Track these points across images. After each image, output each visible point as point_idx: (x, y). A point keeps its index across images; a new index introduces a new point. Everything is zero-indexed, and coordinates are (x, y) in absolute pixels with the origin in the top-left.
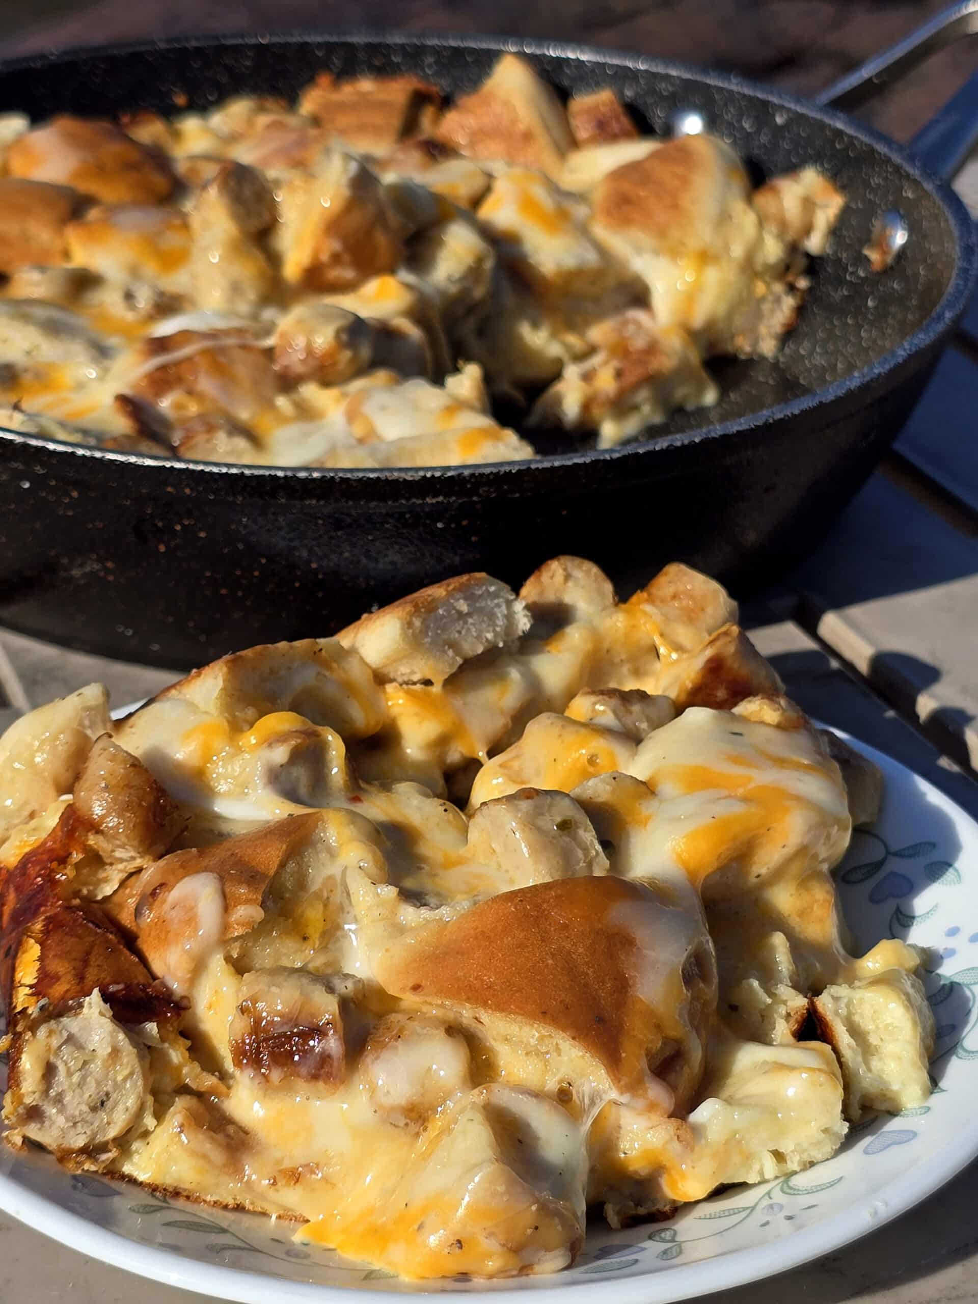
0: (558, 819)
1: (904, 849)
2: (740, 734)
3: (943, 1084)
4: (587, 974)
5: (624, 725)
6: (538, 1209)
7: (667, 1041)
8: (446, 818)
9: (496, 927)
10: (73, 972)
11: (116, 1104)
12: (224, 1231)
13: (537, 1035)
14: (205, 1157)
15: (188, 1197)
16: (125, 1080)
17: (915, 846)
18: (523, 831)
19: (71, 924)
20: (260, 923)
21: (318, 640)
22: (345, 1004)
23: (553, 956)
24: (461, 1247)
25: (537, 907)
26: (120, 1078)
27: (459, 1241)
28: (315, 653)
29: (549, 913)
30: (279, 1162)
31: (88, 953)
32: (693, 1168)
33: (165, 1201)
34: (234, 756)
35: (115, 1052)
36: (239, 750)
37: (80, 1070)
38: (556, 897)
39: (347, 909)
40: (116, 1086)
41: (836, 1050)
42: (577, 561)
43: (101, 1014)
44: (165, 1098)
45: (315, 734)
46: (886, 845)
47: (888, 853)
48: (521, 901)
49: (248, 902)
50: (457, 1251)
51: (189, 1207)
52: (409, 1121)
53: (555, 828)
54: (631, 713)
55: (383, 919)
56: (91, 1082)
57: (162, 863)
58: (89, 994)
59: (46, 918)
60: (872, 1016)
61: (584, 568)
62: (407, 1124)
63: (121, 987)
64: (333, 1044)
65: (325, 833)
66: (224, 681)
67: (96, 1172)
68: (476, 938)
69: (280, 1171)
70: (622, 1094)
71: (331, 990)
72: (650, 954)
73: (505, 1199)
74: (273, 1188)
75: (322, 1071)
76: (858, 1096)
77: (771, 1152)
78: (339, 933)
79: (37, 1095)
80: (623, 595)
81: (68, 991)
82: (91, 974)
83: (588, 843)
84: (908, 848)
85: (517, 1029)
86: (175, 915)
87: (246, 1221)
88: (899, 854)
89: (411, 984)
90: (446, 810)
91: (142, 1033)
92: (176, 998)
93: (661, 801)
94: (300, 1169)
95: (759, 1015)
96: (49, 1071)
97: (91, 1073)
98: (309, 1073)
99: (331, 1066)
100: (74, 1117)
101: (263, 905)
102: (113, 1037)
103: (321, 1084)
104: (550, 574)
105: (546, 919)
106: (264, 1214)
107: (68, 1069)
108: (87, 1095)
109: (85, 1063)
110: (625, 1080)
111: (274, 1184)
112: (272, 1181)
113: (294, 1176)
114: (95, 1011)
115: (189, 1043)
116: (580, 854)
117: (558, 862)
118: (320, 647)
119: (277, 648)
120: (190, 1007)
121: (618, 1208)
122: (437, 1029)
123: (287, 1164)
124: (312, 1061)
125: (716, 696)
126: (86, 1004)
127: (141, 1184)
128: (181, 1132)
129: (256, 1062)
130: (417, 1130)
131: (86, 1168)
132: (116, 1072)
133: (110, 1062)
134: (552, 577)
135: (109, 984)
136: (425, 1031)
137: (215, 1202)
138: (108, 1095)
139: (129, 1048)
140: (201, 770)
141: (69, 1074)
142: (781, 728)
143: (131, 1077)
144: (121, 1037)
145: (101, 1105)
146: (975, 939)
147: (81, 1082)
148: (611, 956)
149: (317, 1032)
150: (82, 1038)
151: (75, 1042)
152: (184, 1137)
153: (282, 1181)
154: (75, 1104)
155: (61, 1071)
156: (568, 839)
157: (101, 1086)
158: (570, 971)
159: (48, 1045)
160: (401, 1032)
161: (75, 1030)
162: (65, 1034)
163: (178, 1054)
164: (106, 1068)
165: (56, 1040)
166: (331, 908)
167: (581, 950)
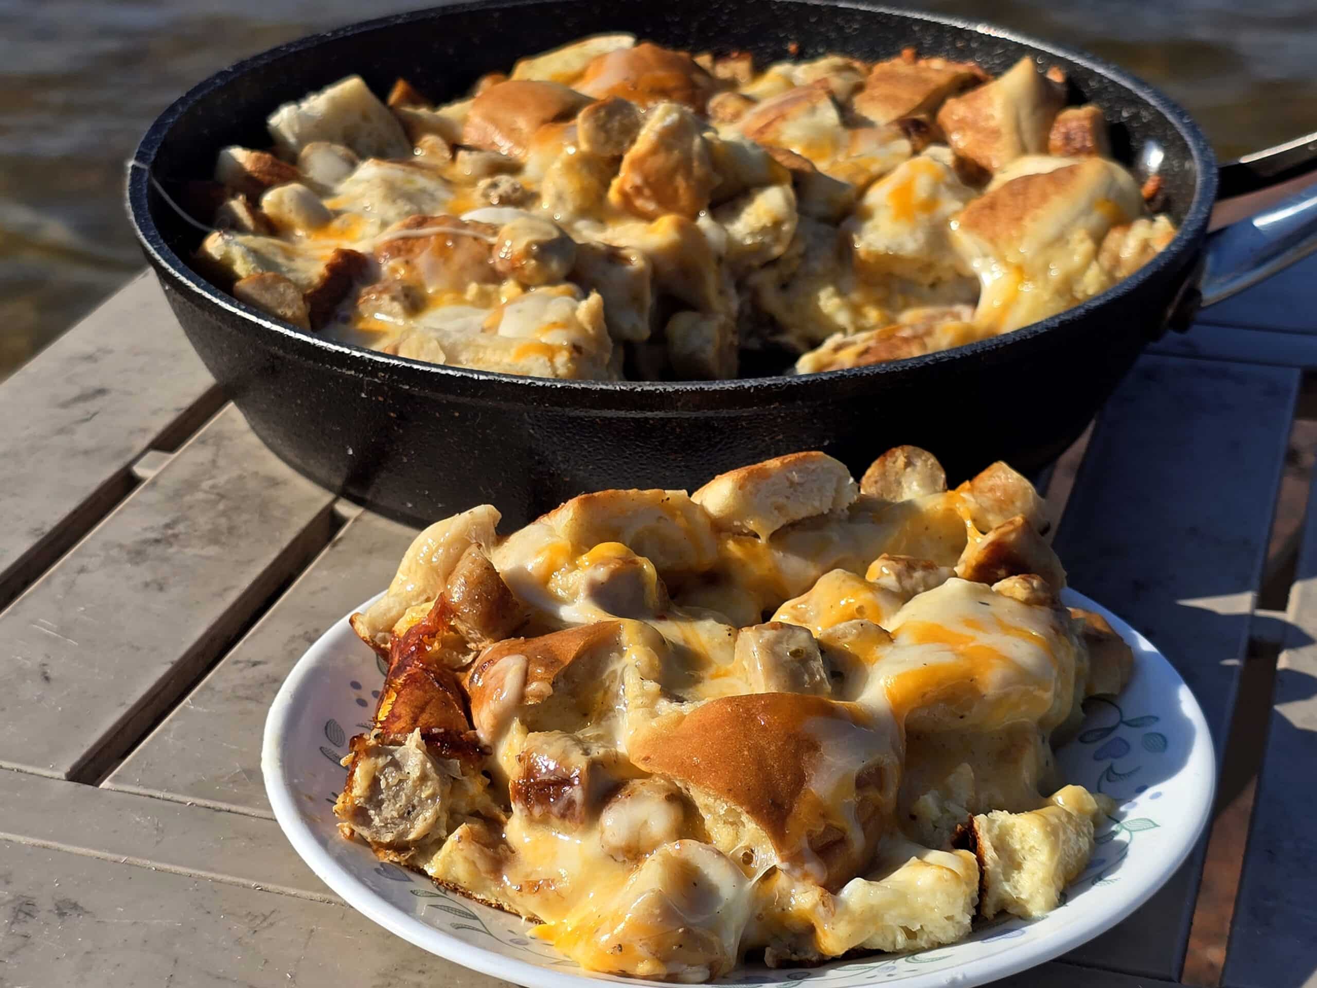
0: (794, 648)
1: (1133, 720)
2: (987, 604)
4: (773, 766)
5: (903, 588)
6: (683, 932)
7: (829, 828)
8: (727, 640)
9: (713, 722)
10: (412, 715)
11: (418, 815)
12: (475, 918)
13: (726, 807)
14: (474, 863)
15: (463, 894)
16: (427, 798)
17: (1142, 718)
18: (761, 653)
19: (423, 682)
20: (548, 697)
21: (666, 491)
22: (595, 766)
23: (749, 749)
24: (621, 950)
25: (748, 711)
26: (423, 796)
27: (620, 946)
28: (663, 501)
29: (756, 717)
30: (528, 875)
31: (427, 703)
32: (833, 929)
33: (445, 893)
34: (571, 571)
35: (423, 778)
36: (576, 567)
37: (396, 786)
38: (764, 705)
39: (620, 696)
40: (420, 801)
42: (919, 450)
43: (418, 747)
44: (459, 817)
45: (634, 562)
46: (1121, 716)
47: (1122, 721)
48: (737, 705)
49: (542, 679)
50: (618, 953)
51: (464, 901)
52: (626, 859)
53: (788, 654)
54: (911, 577)
55: (644, 707)
56: (403, 796)
57: (497, 644)
58: (414, 732)
59: (408, 675)
60: (1021, 838)
61: (923, 458)
62: (624, 861)
63: (442, 730)
64: (576, 793)
65: (619, 637)
66: (574, 513)
67: (399, 863)
68: (698, 729)
69: (527, 882)
70: (783, 861)
71: (586, 752)
72: (829, 759)
73: (659, 920)
74: (519, 893)
75: (568, 813)
76: (994, 899)
77: (902, 927)
78: (611, 714)
79: (362, 800)
80: (952, 483)
81: (403, 728)
82: (424, 718)
83: (815, 669)
84: (1136, 720)
85: (713, 801)
86: (492, 683)
87: (504, 918)
88: (1128, 723)
89: (644, 756)
90: (729, 635)
91: (447, 766)
92: (481, 745)
93: (894, 647)
94: (541, 882)
95: (931, 825)
96: (374, 784)
97: (404, 789)
98: (559, 812)
99: (574, 809)
100: (386, 819)
101: (554, 685)
102: (423, 765)
103: (566, 822)
104: (894, 459)
105: (752, 721)
106: (518, 915)
107: (388, 783)
108: (398, 806)
109: (400, 781)
110: (786, 852)
111: (520, 890)
112: (519, 888)
113: (534, 887)
114: (414, 744)
115: (488, 781)
116: (807, 677)
117: (785, 681)
118: (667, 497)
119: (627, 493)
120: (491, 754)
121: (775, 952)
122: (659, 793)
123: (533, 878)
124: (562, 803)
125: (998, 575)
126: (408, 739)
127: (430, 878)
128: (459, 842)
129: (526, 800)
130: (632, 866)
131: (391, 859)
132: (421, 791)
133: (418, 783)
134: (894, 463)
135: (433, 727)
136: (649, 794)
137: (483, 900)
138: (414, 807)
139: (433, 775)
140: (546, 579)
141: (388, 786)
142: (1027, 603)
143: (432, 797)
144: (429, 765)
145: (407, 814)
146: (1157, 795)
147: (396, 796)
148: (796, 756)
149: (568, 782)
150: (402, 763)
151: (396, 765)
152: (460, 846)
153: (525, 890)
154: (390, 811)
155: (383, 784)
156: (798, 665)
157: (409, 800)
158: (760, 763)
159: (376, 764)
160: (632, 792)
161: (397, 756)
162: (390, 758)
163: (475, 787)
164: (415, 787)
165: (381, 761)
166: (610, 694)
167: (773, 748)
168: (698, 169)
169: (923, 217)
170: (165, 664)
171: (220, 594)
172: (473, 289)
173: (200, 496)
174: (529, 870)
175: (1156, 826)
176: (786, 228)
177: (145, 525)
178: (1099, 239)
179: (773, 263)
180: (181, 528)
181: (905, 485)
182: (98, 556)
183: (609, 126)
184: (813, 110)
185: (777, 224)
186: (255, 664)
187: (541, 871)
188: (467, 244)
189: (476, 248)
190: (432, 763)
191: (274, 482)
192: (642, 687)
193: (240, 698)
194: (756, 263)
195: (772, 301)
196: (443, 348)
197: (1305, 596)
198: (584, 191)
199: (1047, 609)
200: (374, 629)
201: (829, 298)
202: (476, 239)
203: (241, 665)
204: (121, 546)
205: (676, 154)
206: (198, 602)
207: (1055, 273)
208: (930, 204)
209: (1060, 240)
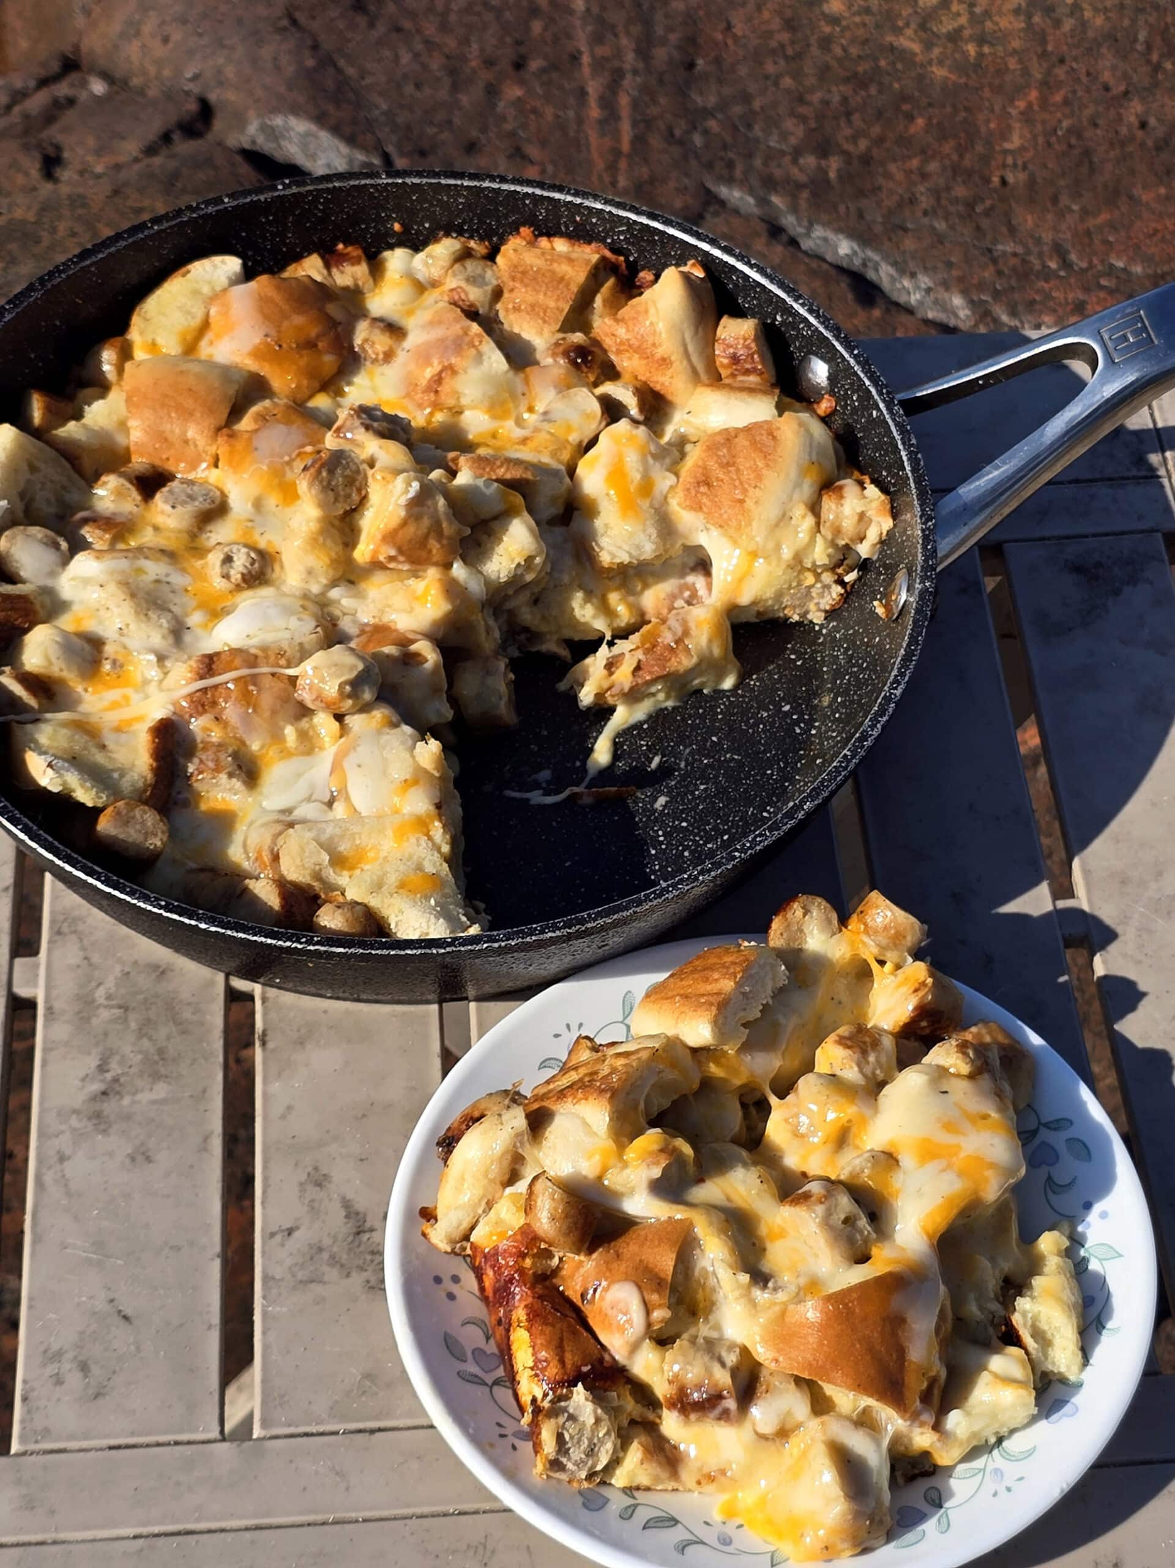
0: (843, 1217)
1: (1051, 1122)
3: (1091, 1361)
4: (881, 1351)
5: (867, 1079)
7: (928, 1379)
8: (762, 1188)
10: (557, 1358)
11: (601, 1449)
12: (676, 1521)
16: (605, 1435)
17: (1058, 1121)
18: (821, 1231)
19: (544, 1313)
22: (734, 1374)
23: (860, 1341)
26: (601, 1435)
27: (826, 1547)
28: (654, 1054)
30: (701, 1470)
33: (632, 1495)
34: (625, 1169)
35: (598, 1421)
36: (626, 1164)
37: (577, 1434)
39: (717, 1289)
40: (599, 1439)
41: (1027, 1353)
42: (811, 898)
43: (587, 1399)
44: (631, 1437)
45: (674, 1148)
46: (1038, 1117)
47: (1040, 1123)
49: (660, 1306)
52: (778, 1439)
53: (842, 1226)
54: (868, 1063)
55: (743, 1298)
56: (585, 1440)
57: (594, 1256)
58: (576, 1386)
61: (816, 904)
62: (774, 1439)
63: (588, 1365)
64: (730, 1403)
65: (694, 1232)
69: (702, 1474)
70: (904, 1420)
71: (723, 1363)
72: (916, 1327)
75: (726, 1417)
77: (989, 1429)
78: (715, 1308)
79: (554, 1454)
80: (843, 921)
82: (568, 1359)
83: (862, 1227)
88: (1047, 1125)
89: (772, 1357)
90: (761, 1182)
91: (609, 1403)
93: (903, 1171)
94: (714, 1474)
95: (975, 1323)
96: (560, 1438)
97: (584, 1434)
98: (716, 1417)
99: (730, 1413)
100: (576, 1461)
101: (670, 1307)
102: (595, 1412)
103: (722, 1422)
104: (793, 911)
107: (570, 1434)
108: (582, 1448)
109: (580, 1429)
111: (699, 1485)
112: (697, 1481)
113: (710, 1478)
114: (581, 1395)
116: (858, 1236)
118: (656, 1049)
123: (705, 1471)
124: (718, 1412)
125: (920, 1026)
126: (575, 1392)
127: (619, 1488)
130: (783, 1443)
131: (586, 1487)
132: (598, 1431)
133: (594, 1426)
134: (794, 914)
136: (783, 1385)
137: (661, 1490)
138: (595, 1445)
139: (605, 1417)
140: (600, 1178)
141: (572, 1438)
142: (971, 1077)
143: (608, 1433)
144: (599, 1411)
145: (591, 1452)
146: (1104, 1215)
147: (579, 1441)
148: (894, 1334)
149: (720, 1397)
150: (577, 1413)
151: (572, 1418)
152: (644, 1466)
153: (704, 1482)
154: (576, 1454)
155: (567, 1437)
156: (849, 1229)
157: (590, 1440)
158: (871, 1350)
159: (557, 1423)
160: (768, 1386)
161: (571, 1411)
162: (566, 1415)
163: (630, 1405)
164: (593, 1431)
165: (561, 1419)
166: (708, 1290)
167: (876, 1335)
168: (448, 528)
169: (645, 504)
170: (212, 1259)
171: (204, 1147)
172: (290, 732)
173: (105, 1014)
174: (699, 1464)
175: (1121, 1256)
176: (538, 560)
177: (82, 1074)
178: (815, 508)
179: (526, 586)
180: (115, 1068)
181: (806, 931)
182: (62, 1132)
183: (333, 483)
184: (479, 357)
185: (529, 559)
186: (290, 1232)
187: (713, 1464)
188: (267, 682)
189: (278, 686)
190: (602, 1409)
191: (161, 972)
192: (737, 1281)
193: (304, 1283)
194: (511, 592)
195: (528, 616)
196: (321, 845)
197: (1086, 873)
198: (335, 563)
199: (986, 1076)
200: (453, 1242)
201: (582, 607)
202: (273, 675)
203: (278, 1238)
204: (76, 1112)
205: (426, 522)
206: (191, 1167)
207: (787, 553)
208: (646, 487)
209: (784, 518)
